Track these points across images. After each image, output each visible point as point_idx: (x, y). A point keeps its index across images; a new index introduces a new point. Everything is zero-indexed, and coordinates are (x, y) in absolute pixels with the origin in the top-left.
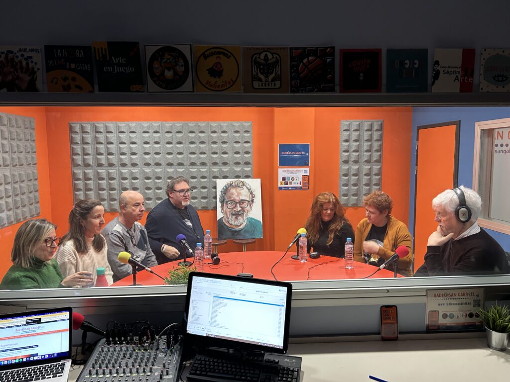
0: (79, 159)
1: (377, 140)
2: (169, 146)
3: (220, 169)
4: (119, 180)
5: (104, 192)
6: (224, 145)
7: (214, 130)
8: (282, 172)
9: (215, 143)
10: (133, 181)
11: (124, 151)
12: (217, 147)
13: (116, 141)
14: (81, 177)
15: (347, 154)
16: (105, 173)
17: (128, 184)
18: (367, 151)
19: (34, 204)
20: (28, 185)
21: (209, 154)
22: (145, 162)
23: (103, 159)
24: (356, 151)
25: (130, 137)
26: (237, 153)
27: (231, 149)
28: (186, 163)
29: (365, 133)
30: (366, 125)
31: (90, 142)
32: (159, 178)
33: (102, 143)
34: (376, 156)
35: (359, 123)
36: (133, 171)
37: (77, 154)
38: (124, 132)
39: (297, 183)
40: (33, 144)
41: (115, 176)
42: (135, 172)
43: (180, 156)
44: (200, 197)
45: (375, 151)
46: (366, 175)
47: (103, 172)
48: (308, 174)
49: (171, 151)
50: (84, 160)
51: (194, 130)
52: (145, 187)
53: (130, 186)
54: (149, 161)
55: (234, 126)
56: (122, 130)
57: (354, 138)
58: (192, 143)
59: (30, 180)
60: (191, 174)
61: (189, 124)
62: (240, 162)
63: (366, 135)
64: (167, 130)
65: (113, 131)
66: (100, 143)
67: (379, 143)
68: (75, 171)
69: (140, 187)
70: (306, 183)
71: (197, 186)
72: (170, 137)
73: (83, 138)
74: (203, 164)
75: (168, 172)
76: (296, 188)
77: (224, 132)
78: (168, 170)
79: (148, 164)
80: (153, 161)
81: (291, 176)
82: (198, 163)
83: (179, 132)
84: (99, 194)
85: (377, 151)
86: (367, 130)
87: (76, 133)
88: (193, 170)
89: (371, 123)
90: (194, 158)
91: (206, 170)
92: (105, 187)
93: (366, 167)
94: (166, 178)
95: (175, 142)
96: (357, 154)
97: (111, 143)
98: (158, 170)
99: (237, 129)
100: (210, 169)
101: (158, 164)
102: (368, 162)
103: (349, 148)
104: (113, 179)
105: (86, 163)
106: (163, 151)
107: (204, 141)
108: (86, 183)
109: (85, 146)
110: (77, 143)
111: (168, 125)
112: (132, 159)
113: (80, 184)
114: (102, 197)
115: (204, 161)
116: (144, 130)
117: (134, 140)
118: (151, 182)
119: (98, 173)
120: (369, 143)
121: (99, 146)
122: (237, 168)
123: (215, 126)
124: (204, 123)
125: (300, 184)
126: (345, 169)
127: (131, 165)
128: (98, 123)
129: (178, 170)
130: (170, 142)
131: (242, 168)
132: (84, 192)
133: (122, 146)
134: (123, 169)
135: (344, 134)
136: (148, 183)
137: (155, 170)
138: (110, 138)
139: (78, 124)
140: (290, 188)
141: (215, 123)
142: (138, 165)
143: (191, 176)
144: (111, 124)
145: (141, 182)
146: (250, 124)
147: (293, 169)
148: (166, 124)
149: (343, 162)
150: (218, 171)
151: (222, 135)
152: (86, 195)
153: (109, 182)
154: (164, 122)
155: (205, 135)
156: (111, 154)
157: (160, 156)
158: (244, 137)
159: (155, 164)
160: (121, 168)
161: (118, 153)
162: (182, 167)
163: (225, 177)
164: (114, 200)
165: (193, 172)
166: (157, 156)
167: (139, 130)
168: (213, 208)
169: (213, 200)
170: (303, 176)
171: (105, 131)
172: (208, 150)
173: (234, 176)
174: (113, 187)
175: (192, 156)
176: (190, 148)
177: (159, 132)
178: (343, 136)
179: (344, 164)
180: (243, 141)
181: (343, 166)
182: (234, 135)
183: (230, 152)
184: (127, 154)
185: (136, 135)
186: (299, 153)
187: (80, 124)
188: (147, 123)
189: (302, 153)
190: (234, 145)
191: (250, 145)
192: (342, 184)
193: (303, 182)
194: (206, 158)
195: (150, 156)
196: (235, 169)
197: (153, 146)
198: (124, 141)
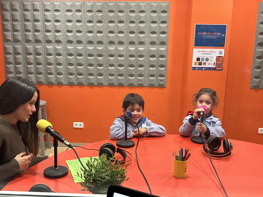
0: (9, 35)
2: (90, 25)
4: (45, 55)
5: (31, 66)
6: (142, 25)
7: (132, 9)
8: (197, 53)
9: (132, 22)
10: (57, 57)
11: (49, 29)
12: (135, 26)
13: (42, 19)
14: (11, 51)
15: (262, 36)
16: (32, 49)
17: (53, 60)
21: (127, 33)
22: (68, 40)
23: (30, 35)
25: (55, 15)
26: (154, 33)
27: (148, 29)
28: (106, 41)
31: (19, 20)
32: (80, 55)
36: (57, 47)
37: (8, 30)
38: (49, 11)
39: (211, 64)
41: (41, 52)
42: (59, 49)
43: (99, 35)
44: (117, 74)
48: (223, 55)
49: (92, 30)
50: (14, 36)
51: (114, 10)
52: (67, 63)
54: (71, 39)
55: (152, 6)
56: (48, 8)
58: (111, 22)
60: (109, 52)
61: (109, 4)
62: (156, 42)
64: (88, 9)
65: (39, 9)
66: (28, 20)
68: (6, 46)
69: (64, 63)
70: (219, 64)
71: (115, 64)
72: (91, 16)
73: (12, 15)
74: (121, 43)
75: (89, 50)
76: (210, 69)
77: (142, 12)
78: (89, 48)
79: (70, 42)
80: (75, 39)
81: (205, 56)
82: (116, 42)
83: (99, 11)
84: (27, 67)
87: (6, 10)
88: (112, 48)
90: (112, 37)
91: (123, 48)
92: (32, 61)
94: (87, 55)
95: (95, 21)
97: (37, 21)
98: (80, 47)
99: (154, 9)
100: (127, 48)
101: (79, 42)
104: (39, 54)
105: (16, 38)
106: (84, 30)
107: (122, 20)
108: (15, 57)
109: (14, 23)
110: (7, 20)
111: (89, 4)
112: (56, 36)
113: (11, 58)
114: (30, 70)
115: (122, 40)
116: (68, 8)
117: (58, 19)
118: (73, 58)
119: (26, 48)
121: (27, 23)
122: (153, 47)
123: (134, 5)
124: (123, 3)
125: (214, 65)
126: (260, 52)
127: (55, 41)
128: (26, 1)
129: (97, 48)
130: (91, 21)
131: (157, 48)
132: (14, 65)
133: (47, 24)
134: (48, 46)
135: (261, 16)
136: (70, 59)
137: (77, 47)
138: (37, 15)
139: (9, 2)
140: (204, 69)
141: (134, 3)
142: (61, 42)
143: (109, 54)
144: (38, 3)
145: (64, 58)
146: (167, 4)
147: (208, 50)
148: (87, 3)
149: (258, 44)
150: (134, 50)
151: (139, 14)
152: (16, 68)
153: (36, 57)
154: (85, 1)
155: (124, 14)
156: (37, 31)
157: (82, 34)
158: (161, 17)
159: (77, 42)
160: (46, 44)
161: (44, 30)
162: (101, 45)
163: (141, 56)
164: (40, 73)
165: (111, 50)
166: (79, 34)
167: (63, 9)
168: (128, 85)
169: (129, 77)
170: (218, 57)
171: (32, 9)
172: (126, 29)
173: (149, 55)
174: (40, 61)
175: (111, 35)
176: (109, 27)
177: (81, 11)
178: (261, 18)
179: (259, 46)
180: (160, 21)
181: (258, 49)
182: (151, 14)
183: (147, 32)
184: (52, 32)
185: (60, 13)
186: (216, 34)
187: (10, 2)
188: (70, 2)
189: (219, 34)
190: (151, 25)
191: (166, 25)
192: (255, 66)
193: (217, 62)
194: (123, 37)
195: (72, 34)
196: (150, 48)
197: (76, 25)
198: (49, 19)
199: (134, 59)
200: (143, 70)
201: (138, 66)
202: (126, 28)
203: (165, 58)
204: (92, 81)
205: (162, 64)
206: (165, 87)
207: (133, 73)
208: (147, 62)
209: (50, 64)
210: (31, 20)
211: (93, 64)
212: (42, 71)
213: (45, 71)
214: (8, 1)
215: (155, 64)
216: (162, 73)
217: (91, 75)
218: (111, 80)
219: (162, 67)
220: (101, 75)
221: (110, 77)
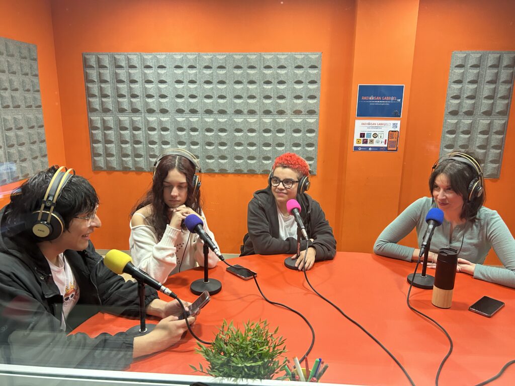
0: (96, 102)
1: (505, 82)
2: (208, 87)
3: (274, 120)
4: (145, 130)
5: (127, 145)
6: (282, 87)
7: (267, 64)
8: (361, 126)
9: (268, 82)
10: (162, 133)
11: (150, 93)
12: (271, 88)
13: (141, 79)
14: (99, 125)
15: (457, 102)
16: (128, 122)
17: (157, 137)
18: (488, 98)
19: (39, 159)
20: (29, 133)
21: (260, 99)
22: (177, 108)
23: (125, 102)
24: (469, 98)
25: (158, 73)
26: (298, 97)
27: (290, 92)
28: (230, 110)
29: (488, 71)
30: (491, 59)
31: (109, 80)
32: (194, 130)
33: (124, 82)
34: (501, 105)
35: (480, 55)
36: (162, 119)
37: (94, 96)
38: (152, 67)
39: (380, 142)
40: (36, 80)
41: (140, 125)
42: (165, 121)
43: (221, 101)
44: (247, 157)
45: (500, 98)
46: (483, 133)
47: (126, 120)
48: (398, 129)
49: (211, 94)
50: (102, 103)
51: (241, 65)
52: (177, 141)
53: (159, 138)
54: (182, 107)
55: (296, 59)
56: (148, 64)
57: (470, 78)
58: (238, 82)
59: (33, 127)
60: (235, 126)
61: (235, 56)
62: (302, 110)
63: (489, 74)
64: (206, 64)
65: (137, 66)
66: (121, 82)
67: (508, 87)
68: (92, 118)
69: (172, 141)
70: (393, 142)
71: (243, 142)
72: (209, 75)
73: (100, 74)
74: (252, 112)
75: (207, 122)
76: (379, 149)
77: (282, 67)
78: (207, 120)
79: (180, 111)
80: (188, 107)
81: (373, 132)
82: (245, 111)
83: (221, 67)
84: (122, 148)
85: (503, 98)
86: (491, 67)
87: (91, 67)
88: (239, 119)
89: (498, 55)
90: (240, 103)
91: (254, 120)
92: (128, 139)
93: (484, 122)
94: (204, 130)
95: (215, 81)
96: (473, 101)
97: (134, 82)
98: (194, 119)
99: (300, 64)
100: (260, 119)
101: (193, 112)
102: (487, 113)
103: (460, 93)
104: (138, 129)
105: (105, 107)
106: (199, 94)
107: (254, 79)
108: (105, 133)
110: (93, 82)
111: (207, 57)
112: (160, 103)
113: (98, 134)
114: (125, 152)
115: (253, 109)
116: (177, 64)
117: (163, 78)
118: (185, 134)
119: (120, 120)
120: (493, 86)
121: (120, 86)
122: (297, 119)
123: (270, 59)
124: (255, 55)
125: (385, 144)
126: (452, 123)
127: (160, 111)
128: (118, 55)
129: (219, 119)
130: (209, 81)
131: (304, 119)
132: (103, 145)
133: (148, 86)
134: (150, 117)
135: (455, 72)
136: (181, 136)
137: (190, 119)
138: (133, 74)
139: (94, 56)
140: (370, 149)
141: (270, 55)
142: (168, 111)
143: (235, 128)
144: (135, 56)
145: (173, 134)
146: (318, 56)
147: (376, 122)
148: (204, 56)
149: (449, 113)
150: (271, 122)
151: (278, 71)
152: (106, 149)
153: (133, 133)
154: (201, 54)
155: (256, 71)
156: (134, 96)
157: (197, 100)
158: (309, 74)
159: (189, 111)
160: (147, 115)
161: (143, 95)
162: (224, 116)
163: (280, 131)
164: (139, 156)
165: (238, 122)
166: (192, 100)
167: (169, 65)
168: (263, 171)
169: (263, 161)
170: (391, 132)
171: (127, 65)
172: (259, 93)
173: (292, 130)
174: (138, 139)
175: (238, 101)
176: (234, 89)
177: (195, 68)
178: (454, 74)
179: (451, 116)
180: (308, 81)
181: (449, 119)
182: (295, 71)
183: (289, 96)
184: (155, 97)
185: (166, 71)
186: (388, 98)
187: (96, 55)
188: (180, 55)
189: (392, 98)
190: (295, 86)
191: (317, 86)
192: (444, 145)
193: (390, 140)
194: (255, 104)
195: (183, 100)
196: (294, 120)
197: (188, 87)
198: (150, 79)
199: (271, 136)
200: (283, 150)
201: (276, 145)
202: (259, 91)
203: (314, 134)
204: (212, 167)
205: (310, 142)
206: (315, 175)
207: (269, 155)
208: (289, 140)
209: (153, 143)
210: (125, 80)
211: (213, 142)
212: (142, 153)
213: (147, 152)
214: (92, 55)
215: (301, 142)
216: (310, 155)
217: (210, 157)
218: (238, 165)
219: (310, 147)
220: (223, 158)
221: (237, 161)
